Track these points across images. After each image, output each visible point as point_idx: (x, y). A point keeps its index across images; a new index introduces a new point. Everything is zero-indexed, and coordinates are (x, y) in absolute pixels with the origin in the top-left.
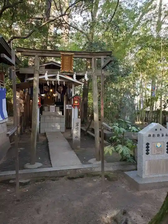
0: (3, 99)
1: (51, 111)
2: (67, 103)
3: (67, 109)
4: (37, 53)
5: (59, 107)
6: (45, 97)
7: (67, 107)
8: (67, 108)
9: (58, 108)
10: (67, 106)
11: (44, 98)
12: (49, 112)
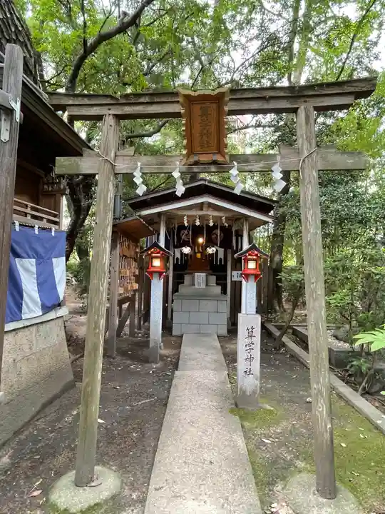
0: (56, 257)
1: (196, 286)
2: (234, 268)
3: (235, 281)
4: (110, 107)
5: (215, 277)
6: (191, 256)
7: (234, 276)
8: (235, 279)
9: (213, 279)
10: (235, 273)
11: (189, 257)
12: (193, 287)
